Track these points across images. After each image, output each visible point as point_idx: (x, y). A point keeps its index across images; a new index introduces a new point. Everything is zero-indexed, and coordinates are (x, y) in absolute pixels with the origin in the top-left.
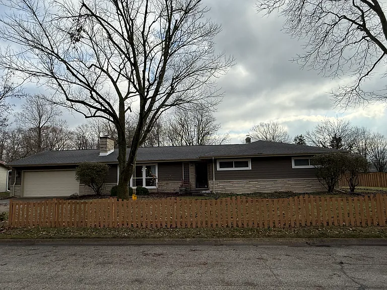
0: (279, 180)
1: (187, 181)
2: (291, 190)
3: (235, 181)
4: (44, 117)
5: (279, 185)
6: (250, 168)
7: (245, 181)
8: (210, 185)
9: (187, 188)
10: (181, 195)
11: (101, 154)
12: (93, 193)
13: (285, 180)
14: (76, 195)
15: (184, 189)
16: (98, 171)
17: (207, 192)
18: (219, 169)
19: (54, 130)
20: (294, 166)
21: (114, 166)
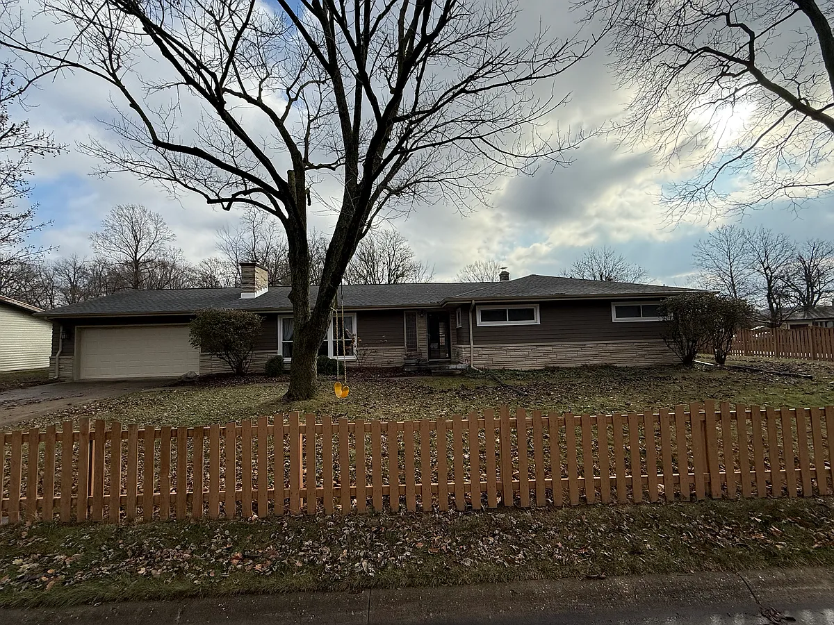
0: (590, 344)
1: (412, 346)
2: (611, 362)
3: (512, 346)
4: (143, 242)
5: (589, 353)
6: (537, 321)
7: (529, 346)
8: (464, 355)
9: (419, 360)
10: (409, 374)
11: (244, 296)
12: (227, 369)
13: (602, 343)
14: (193, 375)
15: (413, 361)
16: (238, 328)
17: (459, 366)
18: (479, 323)
19: (164, 265)
20: (615, 319)
21: (270, 318)
